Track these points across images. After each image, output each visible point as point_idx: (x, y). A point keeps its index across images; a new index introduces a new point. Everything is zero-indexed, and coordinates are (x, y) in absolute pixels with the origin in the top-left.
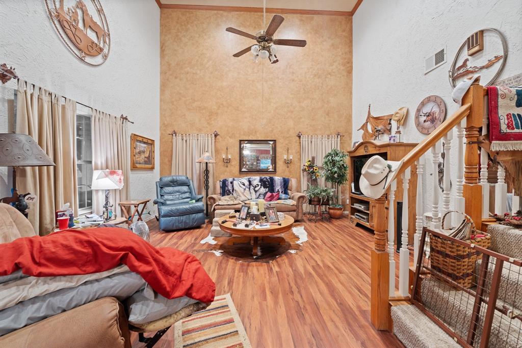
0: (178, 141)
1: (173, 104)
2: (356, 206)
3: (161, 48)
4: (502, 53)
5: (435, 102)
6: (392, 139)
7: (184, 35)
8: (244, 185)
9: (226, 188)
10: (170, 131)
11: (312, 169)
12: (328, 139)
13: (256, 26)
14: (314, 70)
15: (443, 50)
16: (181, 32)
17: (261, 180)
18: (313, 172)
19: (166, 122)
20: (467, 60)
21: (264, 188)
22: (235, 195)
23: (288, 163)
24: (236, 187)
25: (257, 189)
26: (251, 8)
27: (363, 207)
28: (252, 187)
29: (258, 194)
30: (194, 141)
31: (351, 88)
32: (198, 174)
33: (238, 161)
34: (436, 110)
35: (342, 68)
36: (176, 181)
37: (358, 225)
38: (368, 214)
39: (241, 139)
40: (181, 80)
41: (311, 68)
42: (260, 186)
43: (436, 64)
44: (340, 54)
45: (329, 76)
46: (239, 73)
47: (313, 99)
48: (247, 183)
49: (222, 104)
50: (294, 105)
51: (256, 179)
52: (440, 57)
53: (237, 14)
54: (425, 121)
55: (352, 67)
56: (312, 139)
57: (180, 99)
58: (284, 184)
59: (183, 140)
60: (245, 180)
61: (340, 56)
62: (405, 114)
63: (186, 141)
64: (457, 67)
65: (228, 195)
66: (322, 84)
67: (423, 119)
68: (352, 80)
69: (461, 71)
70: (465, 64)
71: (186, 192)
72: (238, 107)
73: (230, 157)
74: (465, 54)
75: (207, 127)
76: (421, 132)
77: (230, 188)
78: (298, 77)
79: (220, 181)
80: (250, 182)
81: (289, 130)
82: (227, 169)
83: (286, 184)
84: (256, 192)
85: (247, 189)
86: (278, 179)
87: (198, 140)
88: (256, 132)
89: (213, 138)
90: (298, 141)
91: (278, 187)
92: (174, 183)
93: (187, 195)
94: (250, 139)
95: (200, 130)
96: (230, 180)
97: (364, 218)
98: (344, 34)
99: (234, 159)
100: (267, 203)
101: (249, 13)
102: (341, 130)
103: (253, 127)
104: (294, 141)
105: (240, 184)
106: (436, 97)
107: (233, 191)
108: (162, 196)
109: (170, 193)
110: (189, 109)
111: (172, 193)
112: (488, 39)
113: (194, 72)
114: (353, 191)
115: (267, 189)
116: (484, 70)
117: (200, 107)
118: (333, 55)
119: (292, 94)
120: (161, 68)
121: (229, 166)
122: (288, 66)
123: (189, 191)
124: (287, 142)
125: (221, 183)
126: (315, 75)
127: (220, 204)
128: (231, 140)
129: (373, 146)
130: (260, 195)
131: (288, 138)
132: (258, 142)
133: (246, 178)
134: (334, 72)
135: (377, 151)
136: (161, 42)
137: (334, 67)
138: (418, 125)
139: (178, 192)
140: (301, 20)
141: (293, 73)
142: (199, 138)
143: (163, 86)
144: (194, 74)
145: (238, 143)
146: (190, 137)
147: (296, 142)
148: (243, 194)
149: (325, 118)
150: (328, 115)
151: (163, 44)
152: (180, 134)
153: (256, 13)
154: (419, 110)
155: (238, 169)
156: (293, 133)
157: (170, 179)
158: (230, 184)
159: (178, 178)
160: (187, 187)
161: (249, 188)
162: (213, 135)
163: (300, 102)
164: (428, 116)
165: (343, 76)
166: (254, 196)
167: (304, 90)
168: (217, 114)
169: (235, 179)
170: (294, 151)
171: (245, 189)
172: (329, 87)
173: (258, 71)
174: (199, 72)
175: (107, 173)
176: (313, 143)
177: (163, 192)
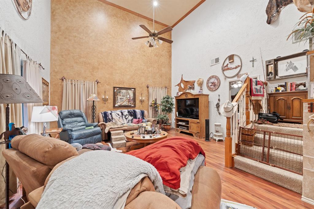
0: (67, 85)
1: (62, 57)
2: (180, 123)
3: (52, 12)
4: (240, 65)
5: (215, 78)
6: (200, 92)
7: (72, 9)
8: (119, 115)
9: (108, 118)
10: (60, 77)
11: (156, 105)
12: (162, 89)
13: (124, 19)
14: (155, 52)
15: (218, 58)
16: (70, 6)
17: (129, 112)
18: (156, 107)
19: (56, 70)
20: (228, 64)
21: (131, 116)
22: (114, 121)
23: (142, 101)
24: (114, 117)
25: (126, 117)
26: (121, 7)
27: (184, 123)
28: (124, 116)
29: (128, 120)
30: (81, 86)
31: (171, 65)
32: (85, 109)
33: (113, 100)
34: (216, 81)
35: (167, 54)
36: (74, 114)
37: (182, 132)
38: (188, 126)
39: (114, 86)
40: (70, 40)
41: (153, 51)
42: (128, 115)
43: (216, 63)
44: (166, 46)
45: (162, 57)
46: (113, 45)
47: (154, 67)
48: (120, 114)
49: (102, 63)
50: (145, 69)
51: (126, 112)
52: (217, 60)
53: (112, 8)
54: (211, 85)
55: (171, 54)
56: (154, 89)
57: (69, 54)
58: (142, 114)
59: (72, 84)
60: (118, 112)
61: (166, 47)
62: (202, 81)
63: (75, 85)
64: (224, 66)
65: (109, 122)
66: (158, 60)
67: (210, 84)
68: (171, 61)
69: (226, 68)
70: (227, 66)
71: (82, 122)
72: (112, 66)
73: (107, 98)
74: (227, 62)
75: (90, 77)
76: (209, 90)
77: (110, 117)
78: (147, 54)
79: (102, 113)
80: (122, 113)
81: (142, 84)
82: (105, 105)
83: (143, 114)
84: (126, 119)
85: (121, 118)
86: (138, 111)
87: (84, 85)
88: (123, 82)
89: (96, 85)
90: (147, 90)
91: (139, 116)
92: (72, 115)
93: (83, 123)
94: (120, 87)
95: (85, 78)
96: (109, 112)
97: (185, 129)
98: (168, 36)
99: (110, 99)
100: (137, 125)
101: (119, 10)
102: (167, 85)
103: (122, 79)
104: (145, 89)
105: (116, 114)
106: (216, 76)
107: (112, 119)
108: (64, 125)
109: (70, 123)
110: (76, 63)
111: (71, 123)
112: (236, 58)
113: (81, 37)
114: (177, 116)
115: (133, 117)
116: (234, 69)
117: (85, 62)
118: (163, 46)
119: (144, 63)
120: (52, 28)
121: (106, 103)
122: (142, 47)
123: (83, 120)
124: (141, 90)
125: (103, 114)
126: (155, 55)
127: (113, 127)
128: (108, 87)
129: (191, 95)
130: (129, 120)
131: (141, 87)
132: (125, 89)
133: (119, 110)
134: (164, 55)
135: (193, 97)
136: (51, 8)
137: (164, 52)
138: (208, 87)
139: (75, 121)
140: (148, 23)
141: (144, 51)
142: (85, 84)
143: (53, 43)
144: (80, 38)
145: (112, 89)
146: (78, 82)
147: (146, 90)
148: (119, 120)
149: (160, 78)
150: (161, 77)
151: (54, 10)
152: (70, 80)
153: (124, 11)
154: (208, 81)
155: (113, 105)
156: (144, 85)
157: (68, 112)
158: (109, 114)
159: (74, 112)
160: (82, 118)
161: (122, 117)
162: (96, 83)
163: (147, 68)
164: (213, 83)
165: (168, 58)
166: (125, 121)
167: (150, 62)
168: (98, 69)
169: (113, 111)
170: (145, 95)
171: (120, 118)
172: (162, 62)
173: (125, 46)
174: (84, 38)
175: (50, 109)
176: (155, 91)
177: (64, 122)
